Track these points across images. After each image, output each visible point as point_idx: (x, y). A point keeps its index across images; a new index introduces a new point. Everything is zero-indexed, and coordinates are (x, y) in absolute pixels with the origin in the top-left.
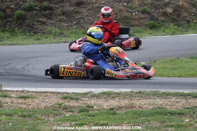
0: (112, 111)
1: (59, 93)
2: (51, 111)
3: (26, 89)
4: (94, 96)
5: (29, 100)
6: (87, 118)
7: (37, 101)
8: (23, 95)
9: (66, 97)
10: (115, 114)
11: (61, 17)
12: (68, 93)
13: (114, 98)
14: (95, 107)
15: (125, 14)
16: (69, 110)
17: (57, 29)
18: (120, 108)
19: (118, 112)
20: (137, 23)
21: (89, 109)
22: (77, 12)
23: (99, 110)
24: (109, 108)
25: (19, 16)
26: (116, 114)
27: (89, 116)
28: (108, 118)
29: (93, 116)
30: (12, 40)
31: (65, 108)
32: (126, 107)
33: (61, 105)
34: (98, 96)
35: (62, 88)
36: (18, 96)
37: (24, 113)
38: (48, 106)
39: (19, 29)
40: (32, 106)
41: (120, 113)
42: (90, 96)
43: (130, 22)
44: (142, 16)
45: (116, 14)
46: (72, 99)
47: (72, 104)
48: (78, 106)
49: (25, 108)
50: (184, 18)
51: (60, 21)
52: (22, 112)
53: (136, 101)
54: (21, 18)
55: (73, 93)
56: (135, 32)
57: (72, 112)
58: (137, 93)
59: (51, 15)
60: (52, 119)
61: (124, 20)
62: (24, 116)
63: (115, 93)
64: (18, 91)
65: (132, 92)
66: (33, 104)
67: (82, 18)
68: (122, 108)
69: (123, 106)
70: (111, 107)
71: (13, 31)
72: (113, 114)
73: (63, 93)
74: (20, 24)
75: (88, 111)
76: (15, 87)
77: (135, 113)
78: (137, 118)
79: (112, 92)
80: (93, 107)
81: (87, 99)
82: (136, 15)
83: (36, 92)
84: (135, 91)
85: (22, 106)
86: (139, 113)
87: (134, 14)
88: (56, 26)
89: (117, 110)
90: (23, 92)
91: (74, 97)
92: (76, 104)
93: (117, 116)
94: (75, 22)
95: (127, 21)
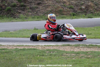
11: (29, 10)
15: (60, 9)
20: (65, 13)
22: (37, 8)
25: (8, 9)
43: (62, 13)
50: (90, 11)
54: (9, 10)
59: (24, 9)
61: (59, 12)
74: (8, 13)
82: (66, 9)
87: (65, 9)
94: (35, 13)
95: (61, 12)
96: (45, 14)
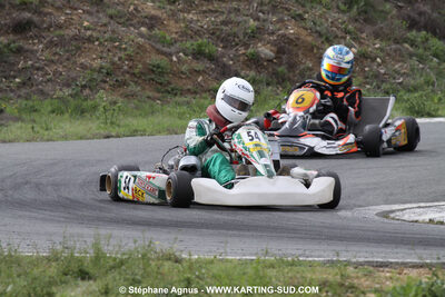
44: (199, 66)
45: (130, 58)
67: (38, 69)
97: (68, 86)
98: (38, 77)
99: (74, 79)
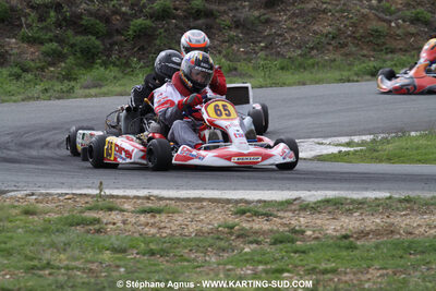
0: (346, 241)
1: (228, 201)
2: (211, 241)
3: (156, 192)
4: (305, 207)
5: (163, 217)
6: (290, 258)
7: (180, 219)
8: (149, 205)
9: (244, 209)
10: (352, 247)
11: (233, 33)
12: (247, 202)
13: (349, 212)
14: (309, 233)
15: (374, 25)
16: (251, 239)
17: (223, 60)
18: (363, 234)
19: (358, 243)
20: (400, 44)
21: (294, 236)
22: (267, 21)
23: (317, 238)
24: (338, 234)
25: (140, 31)
26: (356, 248)
27: (295, 252)
28: (337, 257)
29: (304, 252)
30: (124, 85)
31: (242, 235)
32: (377, 233)
33: (232, 228)
34: (314, 208)
35: (234, 189)
36: (139, 208)
37: (153, 246)
38: (205, 229)
39: (139, 60)
40: (168, 231)
41: (363, 246)
42: (297, 207)
43: (384, 44)
44: (413, 29)
45: (354, 25)
46: (257, 214)
47: (256, 226)
48: (271, 231)
49: (154, 236)
51: (231, 40)
52: (147, 244)
53: (399, 219)
54: (145, 35)
55: (259, 201)
56: (395, 65)
57: (257, 243)
58: (400, 201)
59: (210, 27)
60: (213, 260)
61: (372, 38)
62: (152, 253)
63: (353, 201)
64: (138, 197)
65: (390, 198)
66: (172, 225)
67: (280, 35)
68: (368, 234)
69: (371, 231)
70: (344, 233)
71: (127, 64)
72: (347, 248)
73: (237, 202)
74: (142, 48)
75: (293, 241)
76: (132, 187)
77: (397, 245)
78: (401, 257)
79: (346, 199)
80: (303, 232)
81: (290, 214)
82: (398, 26)
83: (178, 199)
84: (396, 196)
85: (147, 229)
86: (406, 244)
87: (393, 24)
88: (220, 53)
89: (357, 239)
90: (148, 198)
91: (261, 210)
92: (266, 226)
93: (357, 252)
94: (262, 44)
95: (379, 41)
96: (312, 49)
97: (300, 47)
98: (278, 41)
99: (306, 43)
